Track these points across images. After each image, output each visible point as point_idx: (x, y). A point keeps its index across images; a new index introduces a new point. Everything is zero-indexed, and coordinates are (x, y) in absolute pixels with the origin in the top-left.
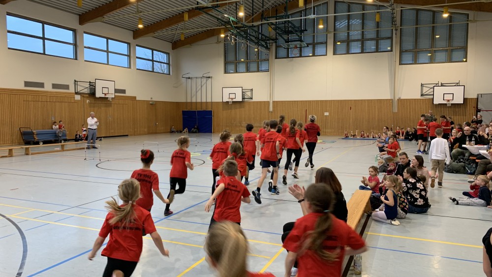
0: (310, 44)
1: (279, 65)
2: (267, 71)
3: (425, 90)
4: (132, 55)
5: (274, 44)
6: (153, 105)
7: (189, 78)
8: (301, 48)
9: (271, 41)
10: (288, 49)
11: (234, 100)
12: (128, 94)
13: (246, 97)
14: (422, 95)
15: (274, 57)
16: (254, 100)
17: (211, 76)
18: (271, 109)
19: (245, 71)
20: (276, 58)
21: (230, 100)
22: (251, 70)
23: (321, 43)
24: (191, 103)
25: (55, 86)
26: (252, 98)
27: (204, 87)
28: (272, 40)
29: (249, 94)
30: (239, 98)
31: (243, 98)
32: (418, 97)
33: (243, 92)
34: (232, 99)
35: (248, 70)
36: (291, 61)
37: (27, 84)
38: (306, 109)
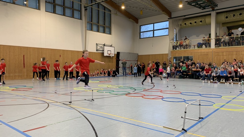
3: (99, 47)
14: (97, 50)
32: (95, 51)
38: (24, 54)
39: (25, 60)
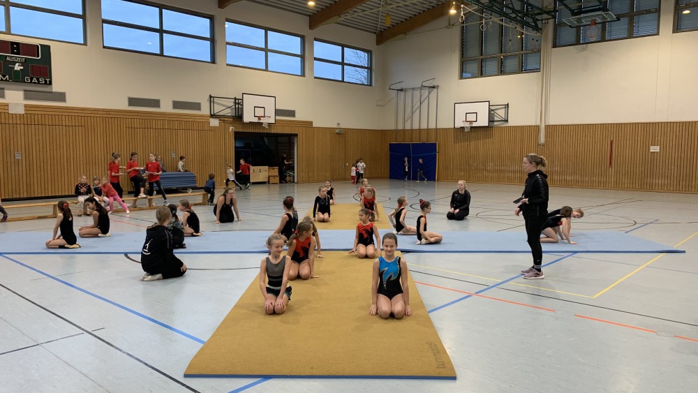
0: (623, 16)
1: (559, 59)
2: (537, 70)
4: (307, 54)
5: (551, 21)
6: (340, 135)
7: (402, 90)
8: (604, 24)
9: (545, 16)
10: (578, 28)
11: (475, 125)
12: (299, 117)
13: (496, 119)
15: (550, 44)
16: (511, 123)
17: (436, 85)
18: (542, 139)
19: (496, 73)
20: (555, 46)
21: (467, 125)
22: (507, 69)
23: (648, 12)
24: (404, 130)
25: (177, 105)
26: (507, 121)
27: (425, 105)
28: (548, 13)
29: (501, 113)
30: (483, 121)
31: (491, 120)
33: (490, 111)
34: (471, 122)
35: (502, 72)
36: (584, 50)
37: (132, 102)
38: (612, 139)
39: (614, 151)
